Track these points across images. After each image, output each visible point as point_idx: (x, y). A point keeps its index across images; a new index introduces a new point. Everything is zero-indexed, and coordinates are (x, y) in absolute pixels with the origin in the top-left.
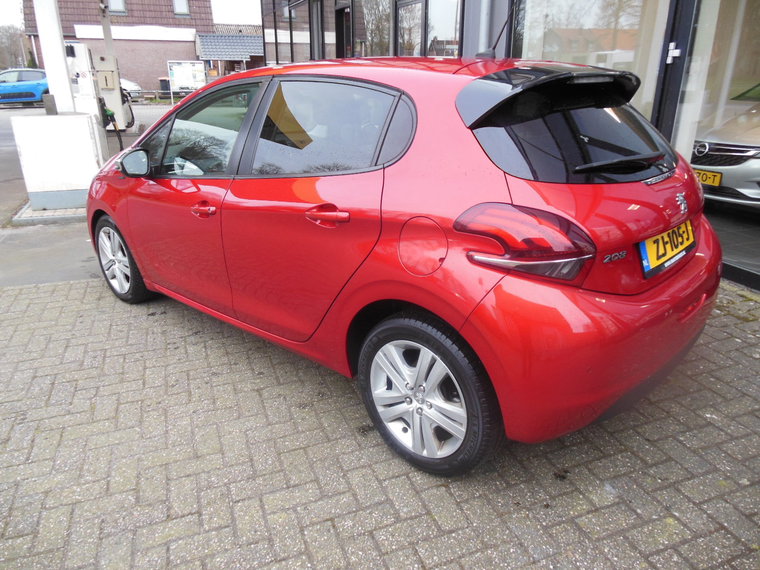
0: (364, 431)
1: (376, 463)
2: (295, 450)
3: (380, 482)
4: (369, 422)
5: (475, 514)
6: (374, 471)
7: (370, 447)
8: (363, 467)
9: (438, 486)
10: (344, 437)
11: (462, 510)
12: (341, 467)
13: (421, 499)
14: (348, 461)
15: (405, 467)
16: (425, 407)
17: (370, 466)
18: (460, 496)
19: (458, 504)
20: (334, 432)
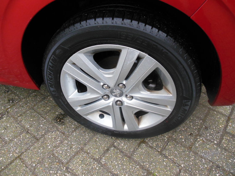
0: (60, 119)
1: (85, 144)
2: (11, 163)
3: (98, 161)
4: (59, 111)
5: (176, 156)
6: (88, 153)
7: (73, 132)
8: (77, 153)
9: (139, 145)
10: (48, 131)
11: (166, 157)
12: (60, 162)
13: (136, 162)
14: (62, 152)
15: (109, 140)
16: (124, 99)
17: (82, 149)
18: (157, 145)
19: (161, 153)
20: (38, 130)
